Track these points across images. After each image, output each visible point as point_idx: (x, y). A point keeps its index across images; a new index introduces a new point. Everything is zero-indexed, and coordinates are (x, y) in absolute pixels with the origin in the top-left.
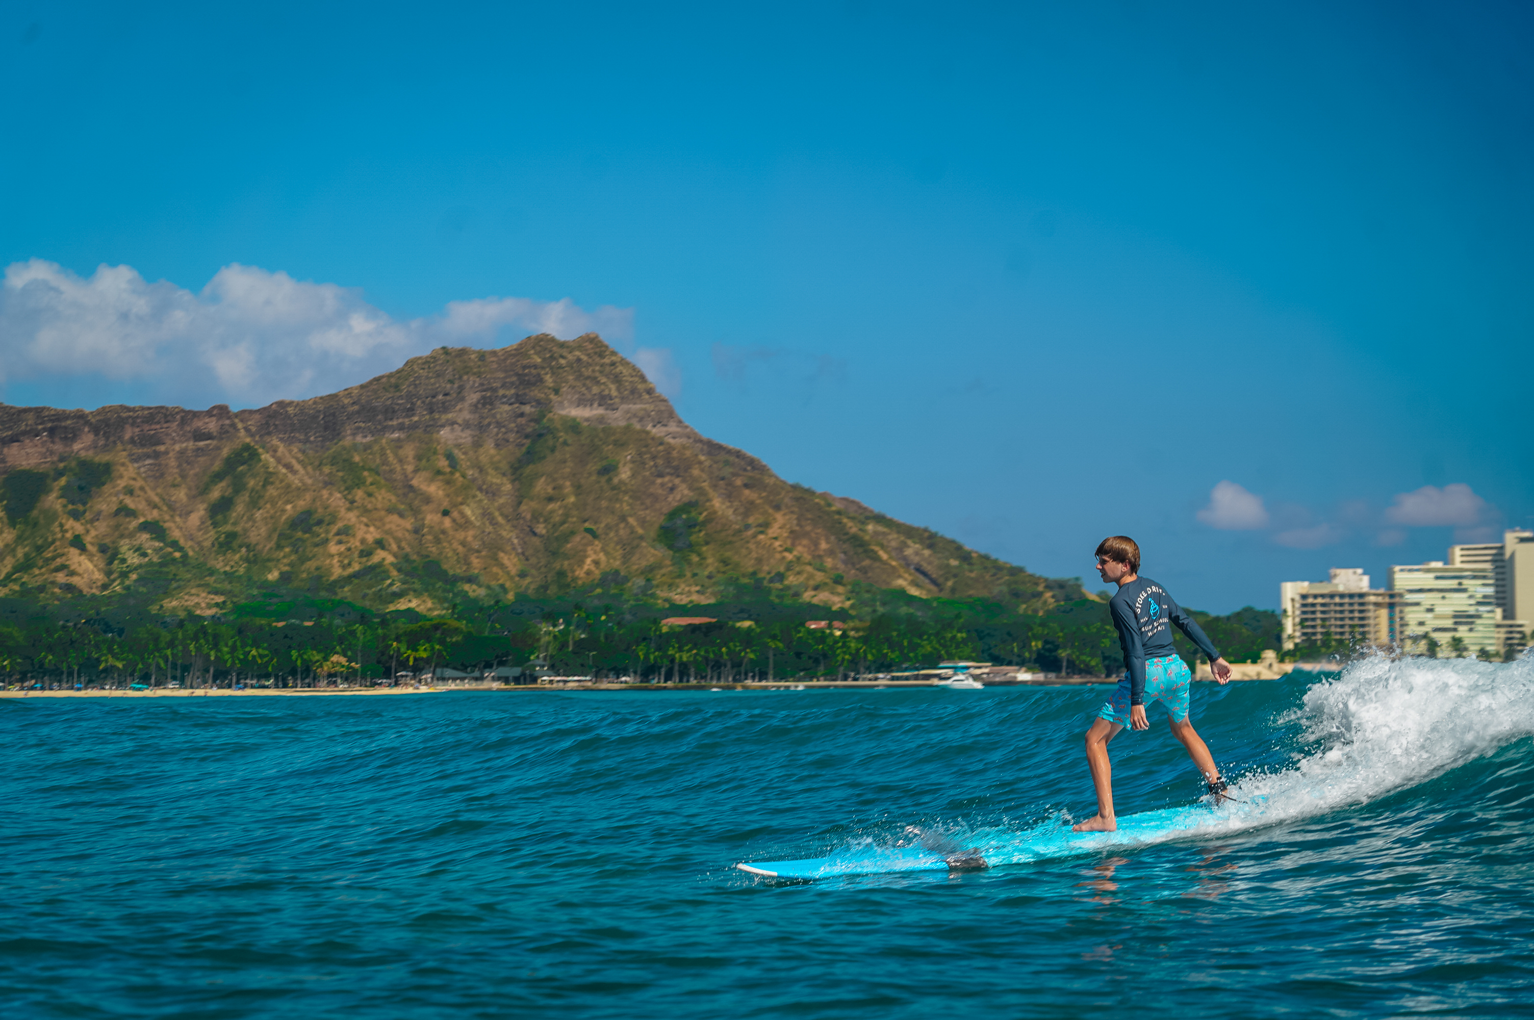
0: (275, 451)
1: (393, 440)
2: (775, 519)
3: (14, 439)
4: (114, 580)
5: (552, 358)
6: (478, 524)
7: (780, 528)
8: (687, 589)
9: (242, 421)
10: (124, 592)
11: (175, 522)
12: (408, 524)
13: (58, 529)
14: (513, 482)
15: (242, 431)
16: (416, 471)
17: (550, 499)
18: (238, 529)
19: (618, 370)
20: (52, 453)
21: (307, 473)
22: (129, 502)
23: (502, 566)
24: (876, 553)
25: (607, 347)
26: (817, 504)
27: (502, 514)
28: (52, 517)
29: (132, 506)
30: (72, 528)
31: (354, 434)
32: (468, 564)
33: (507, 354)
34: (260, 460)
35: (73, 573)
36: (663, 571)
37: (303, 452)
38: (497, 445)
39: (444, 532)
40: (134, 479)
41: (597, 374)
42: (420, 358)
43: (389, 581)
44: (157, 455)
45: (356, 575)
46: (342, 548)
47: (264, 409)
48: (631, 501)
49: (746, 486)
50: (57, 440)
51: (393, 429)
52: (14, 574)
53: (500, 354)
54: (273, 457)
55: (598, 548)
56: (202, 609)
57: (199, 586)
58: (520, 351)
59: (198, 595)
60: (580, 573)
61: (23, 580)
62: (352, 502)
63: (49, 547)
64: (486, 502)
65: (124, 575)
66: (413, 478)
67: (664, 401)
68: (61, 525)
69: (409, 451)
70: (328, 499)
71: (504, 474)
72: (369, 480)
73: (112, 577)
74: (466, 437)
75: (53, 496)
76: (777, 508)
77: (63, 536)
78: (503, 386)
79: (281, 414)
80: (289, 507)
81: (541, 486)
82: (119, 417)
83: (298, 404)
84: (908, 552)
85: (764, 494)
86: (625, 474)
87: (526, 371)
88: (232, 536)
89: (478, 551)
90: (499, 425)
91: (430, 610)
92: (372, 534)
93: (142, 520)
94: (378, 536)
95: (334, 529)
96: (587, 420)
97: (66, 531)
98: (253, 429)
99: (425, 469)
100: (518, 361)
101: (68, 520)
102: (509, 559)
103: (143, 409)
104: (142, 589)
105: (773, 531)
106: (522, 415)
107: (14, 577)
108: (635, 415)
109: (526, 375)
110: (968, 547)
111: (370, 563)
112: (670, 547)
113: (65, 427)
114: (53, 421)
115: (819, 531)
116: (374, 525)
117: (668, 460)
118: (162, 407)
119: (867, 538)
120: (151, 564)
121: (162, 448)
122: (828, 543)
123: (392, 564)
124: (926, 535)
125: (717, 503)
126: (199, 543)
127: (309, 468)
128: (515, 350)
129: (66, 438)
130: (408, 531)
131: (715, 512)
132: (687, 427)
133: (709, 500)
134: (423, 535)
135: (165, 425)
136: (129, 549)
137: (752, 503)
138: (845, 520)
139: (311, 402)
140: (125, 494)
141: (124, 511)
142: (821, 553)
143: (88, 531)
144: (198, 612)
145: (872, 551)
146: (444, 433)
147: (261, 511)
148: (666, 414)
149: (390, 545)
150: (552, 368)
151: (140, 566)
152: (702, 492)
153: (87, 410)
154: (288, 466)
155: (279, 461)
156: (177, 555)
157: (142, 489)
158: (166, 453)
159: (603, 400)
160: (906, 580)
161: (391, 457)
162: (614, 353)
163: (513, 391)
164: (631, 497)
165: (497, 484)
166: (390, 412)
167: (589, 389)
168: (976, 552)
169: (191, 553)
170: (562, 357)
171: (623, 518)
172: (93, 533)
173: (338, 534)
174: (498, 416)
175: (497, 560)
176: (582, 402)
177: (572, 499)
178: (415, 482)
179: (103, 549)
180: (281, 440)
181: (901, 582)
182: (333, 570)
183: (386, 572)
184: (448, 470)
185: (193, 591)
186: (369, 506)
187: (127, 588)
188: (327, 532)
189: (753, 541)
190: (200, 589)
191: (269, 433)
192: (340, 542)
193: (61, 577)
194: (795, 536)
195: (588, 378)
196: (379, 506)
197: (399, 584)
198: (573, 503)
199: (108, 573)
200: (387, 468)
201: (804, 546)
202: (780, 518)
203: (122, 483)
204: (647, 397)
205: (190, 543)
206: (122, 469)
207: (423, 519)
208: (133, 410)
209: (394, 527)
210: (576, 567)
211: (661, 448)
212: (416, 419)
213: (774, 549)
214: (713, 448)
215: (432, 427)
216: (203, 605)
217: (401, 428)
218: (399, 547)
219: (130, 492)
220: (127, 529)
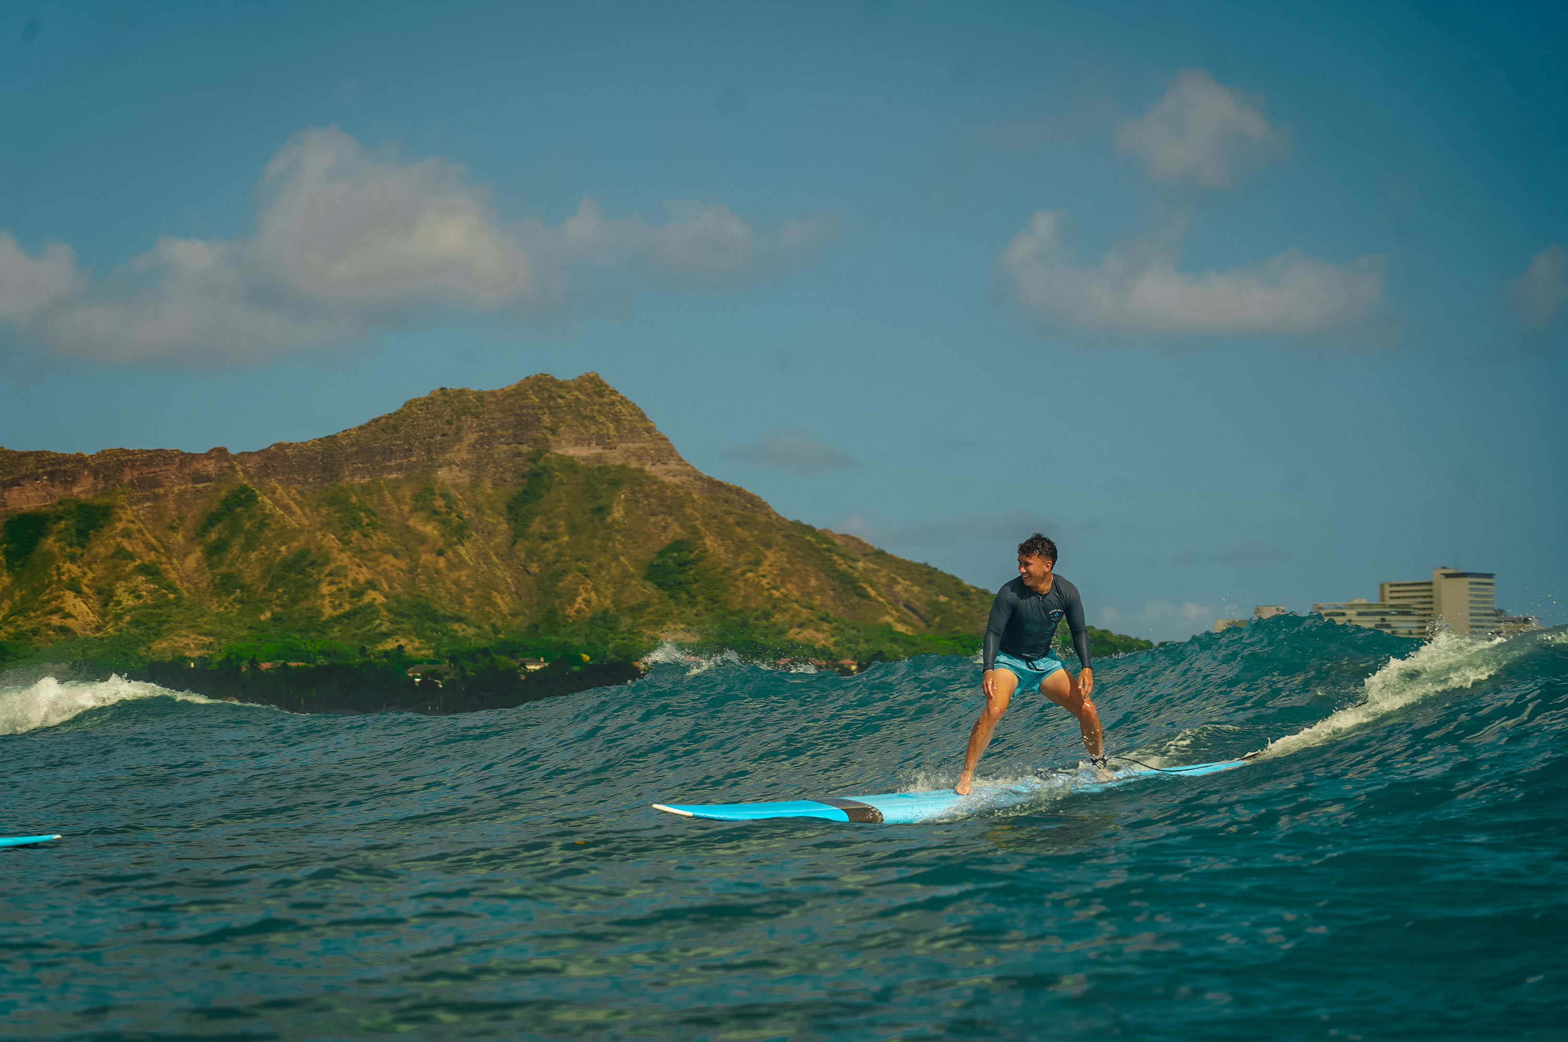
0: (274, 492)
1: (391, 481)
2: (765, 557)
3: (15, 483)
4: (108, 623)
5: (551, 398)
6: (471, 563)
7: (770, 566)
8: (673, 627)
9: (241, 463)
10: (118, 633)
11: (171, 564)
12: (403, 564)
13: (54, 572)
14: (509, 521)
15: (241, 473)
16: (414, 510)
17: (545, 538)
18: (234, 570)
19: (617, 409)
20: (52, 496)
21: (305, 514)
22: (125, 543)
23: (494, 605)
24: (864, 589)
25: (607, 386)
26: (808, 541)
27: (497, 555)
28: (49, 558)
29: (130, 549)
30: (69, 571)
31: (352, 476)
32: (461, 603)
33: (507, 395)
34: (257, 502)
35: (68, 615)
36: (651, 609)
37: (301, 493)
38: (495, 485)
39: (438, 572)
40: (133, 522)
41: (596, 414)
42: (419, 399)
43: (378, 622)
44: (156, 497)
45: (346, 616)
46: (334, 588)
47: (263, 451)
48: (623, 540)
49: (738, 524)
50: (57, 483)
51: (391, 470)
52: (10, 617)
53: (498, 394)
54: (271, 498)
55: (589, 587)
56: (190, 649)
57: (190, 627)
58: (518, 392)
59: (187, 636)
60: (571, 612)
61: (19, 623)
62: (348, 543)
63: (45, 590)
64: (481, 541)
65: (118, 617)
66: (409, 518)
67: (665, 439)
68: (58, 568)
69: (407, 492)
70: (322, 540)
71: (500, 514)
72: (366, 521)
73: (107, 619)
74: (464, 477)
75: (51, 540)
76: (768, 546)
77: (59, 579)
78: (502, 426)
79: (280, 456)
80: (283, 548)
81: (537, 525)
82: (119, 460)
83: (297, 445)
84: (898, 588)
85: (756, 532)
86: (618, 513)
87: (524, 411)
88: (228, 577)
89: (471, 591)
90: (496, 464)
91: (417, 649)
92: (364, 575)
93: (138, 562)
94: (369, 577)
95: (327, 570)
96: (585, 459)
97: (63, 574)
98: (252, 471)
99: (422, 509)
100: (517, 401)
101: (66, 562)
102: (501, 598)
103: (142, 451)
104: (133, 631)
105: (764, 568)
106: (519, 455)
107: (10, 619)
108: (634, 454)
109: (524, 415)
110: (967, 582)
111: (360, 604)
112: (661, 586)
113: (65, 471)
114: (53, 465)
115: (810, 568)
116: (366, 566)
117: (661, 500)
118: (161, 450)
119: (856, 575)
120: (146, 606)
121: (161, 491)
122: (817, 580)
123: (382, 604)
124: (926, 570)
125: (709, 542)
126: (195, 585)
127: (307, 510)
128: (513, 390)
129: (66, 482)
130: (402, 571)
131: (706, 551)
132: (687, 465)
133: (701, 538)
134: (417, 576)
135: (164, 468)
136: (125, 591)
137: (743, 541)
138: (835, 557)
139: (309, 445)
140: (123, 537)
141: (121, 554)
142: (810, 590)
143: (85, 574)
144: (187, 653)
145: (861, 587)
146: (443, 473)
147: (256, 553)
148: (666, 452)
149: (381, 585)
150: (549, 408)
151: (134, 608)
152: (694, 531)
153: (87, 454)
154: (286, 508)
155: (276, 503)
156: (172, 596)
157: (140, 531)
158: (166, 495)
159: (601, 439)
160: (892, 616)
161: (389, 498)
162: (614, 392)
163: (510, 432)
164: (623, 536)
165: (493, 524)
166: (388, 453)
167: (586, 428)
168: (975, 588)
169: (186, 595)
170: (562, 397)
171: (615, 558)
172: (90, 575)
173: (330, 574)
174: (496, 456)
175: (489, 599)
176: (578, 442)
177: (566, 538)
178: (411, 523)
179: (99, 592)
180: (280, 481)
181: (888, 619)
182: (324, 611)
183: (377, 612)
184: (444, 510)
185: (184, 633)
186: (365, 547)
187: (120, 630)
188: (320, 573)
189: (741, 578)
190: (191, 630)
191: (268, 476)
192: (332, 583)
193: (55, 620)
194: (785, 574)
195: (586, 417)
196: (375, 547)
197: (388, 624)
198: (567, 543)
199: (103, 616)
200: (385, 509)
201: (794, 584)
202: (771, 556)
203: (120, 526)
204: (647, 435)
205: (186, 585)
206: (120, 511)
207: (418, 559)
208: (132, 453)
209: (388, 567)
210: (566, 606)
211: (655, 487)
212: (414, 459)
213: (763, 586)
214: (714, 486)
215: (431, 466)
216: (192, 646)
217: (399, 468)
218: (390, 587)
219: (127, 534)
220: (123, 571)
